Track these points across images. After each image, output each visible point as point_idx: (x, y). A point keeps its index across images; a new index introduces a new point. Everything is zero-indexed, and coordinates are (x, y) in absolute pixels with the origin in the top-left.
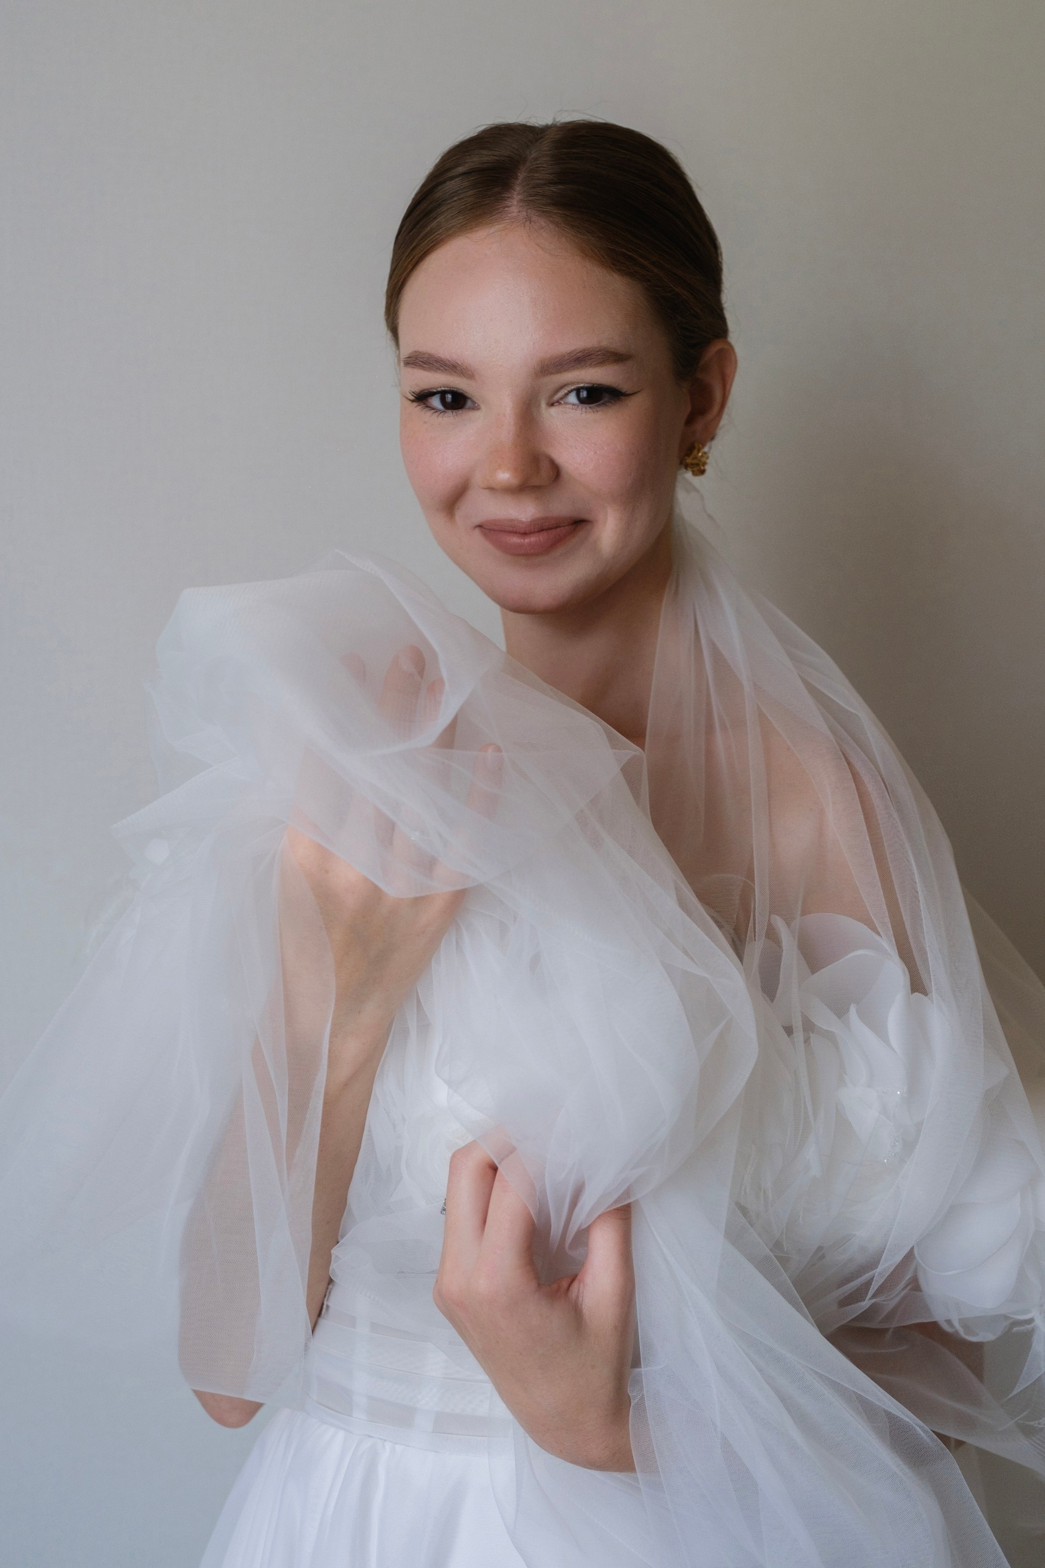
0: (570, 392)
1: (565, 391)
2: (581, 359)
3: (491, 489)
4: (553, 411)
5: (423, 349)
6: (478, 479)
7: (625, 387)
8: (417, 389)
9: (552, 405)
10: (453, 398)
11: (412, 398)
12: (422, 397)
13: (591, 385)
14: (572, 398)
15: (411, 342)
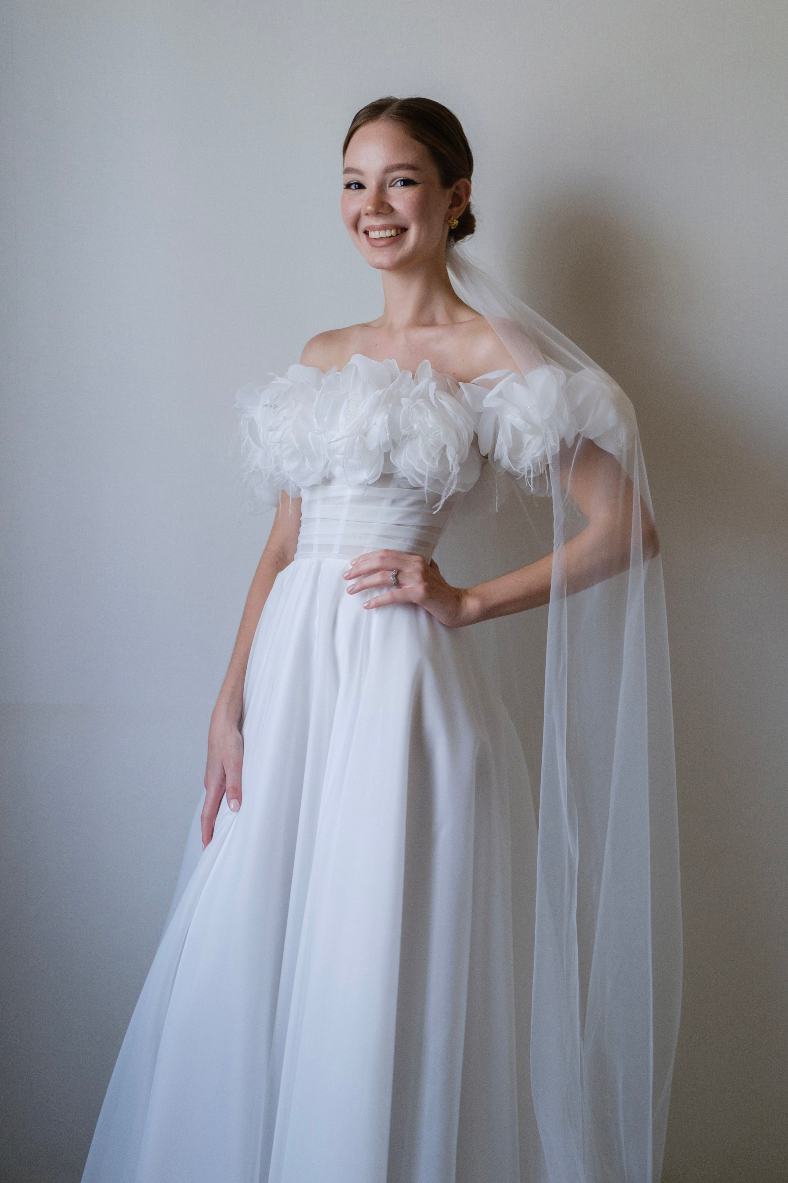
0: (398, 181)
1: (395, 181)
2: (399, 167)
3: (367, 214)
4: (391, 188)
5: (350, 166)
6: (363, 212)
7: (416, 180)
8: (346, 183)
9: (391, 187)
10: (358, 186)
11: (345, 187)
12: (348, 186)
13: (406, 179)
14: (399, 184)
15: (349, 164)
